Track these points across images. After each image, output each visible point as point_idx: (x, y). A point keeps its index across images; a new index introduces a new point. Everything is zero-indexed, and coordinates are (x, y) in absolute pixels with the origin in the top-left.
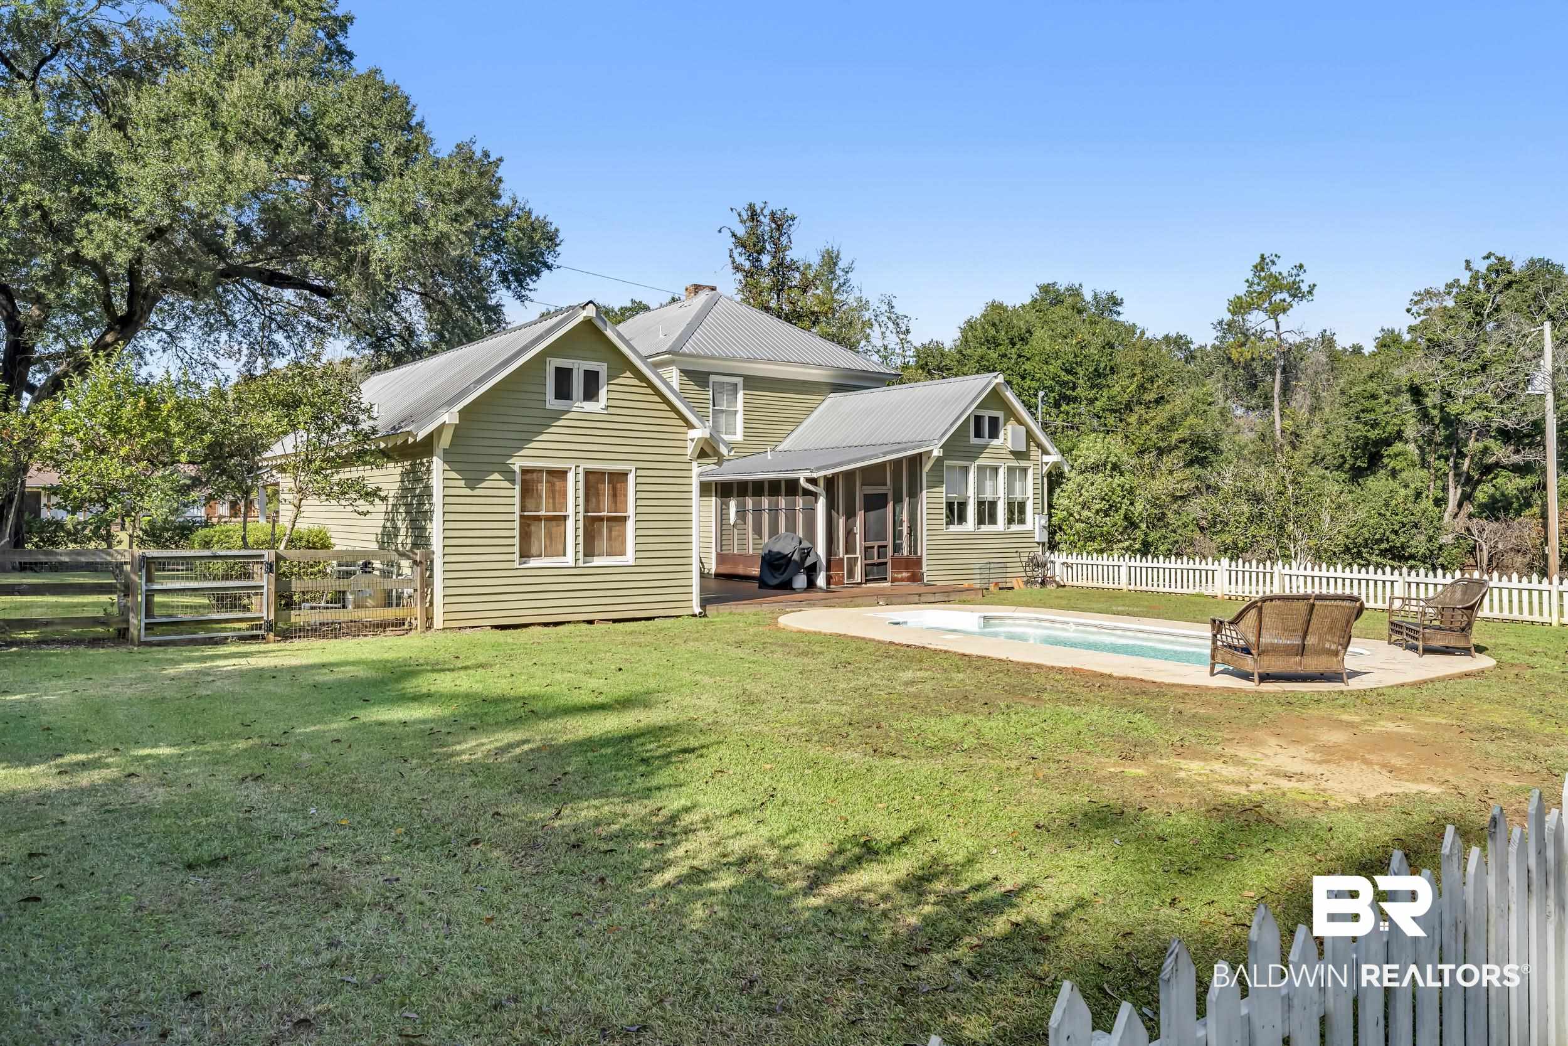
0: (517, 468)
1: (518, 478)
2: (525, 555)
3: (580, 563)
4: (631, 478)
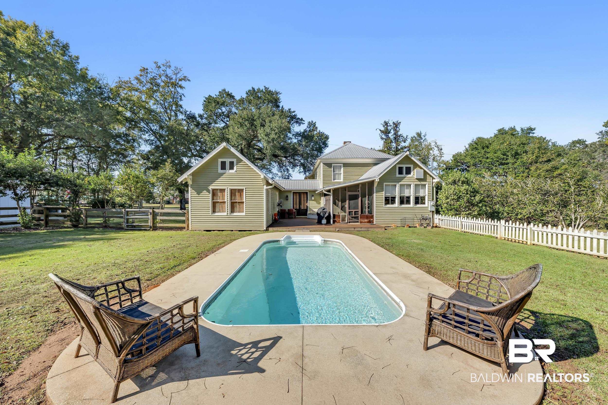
0: (210, 189)
1: (211, 192)
2: (214, 211)
3: (229, 214)
4: (244, 191)
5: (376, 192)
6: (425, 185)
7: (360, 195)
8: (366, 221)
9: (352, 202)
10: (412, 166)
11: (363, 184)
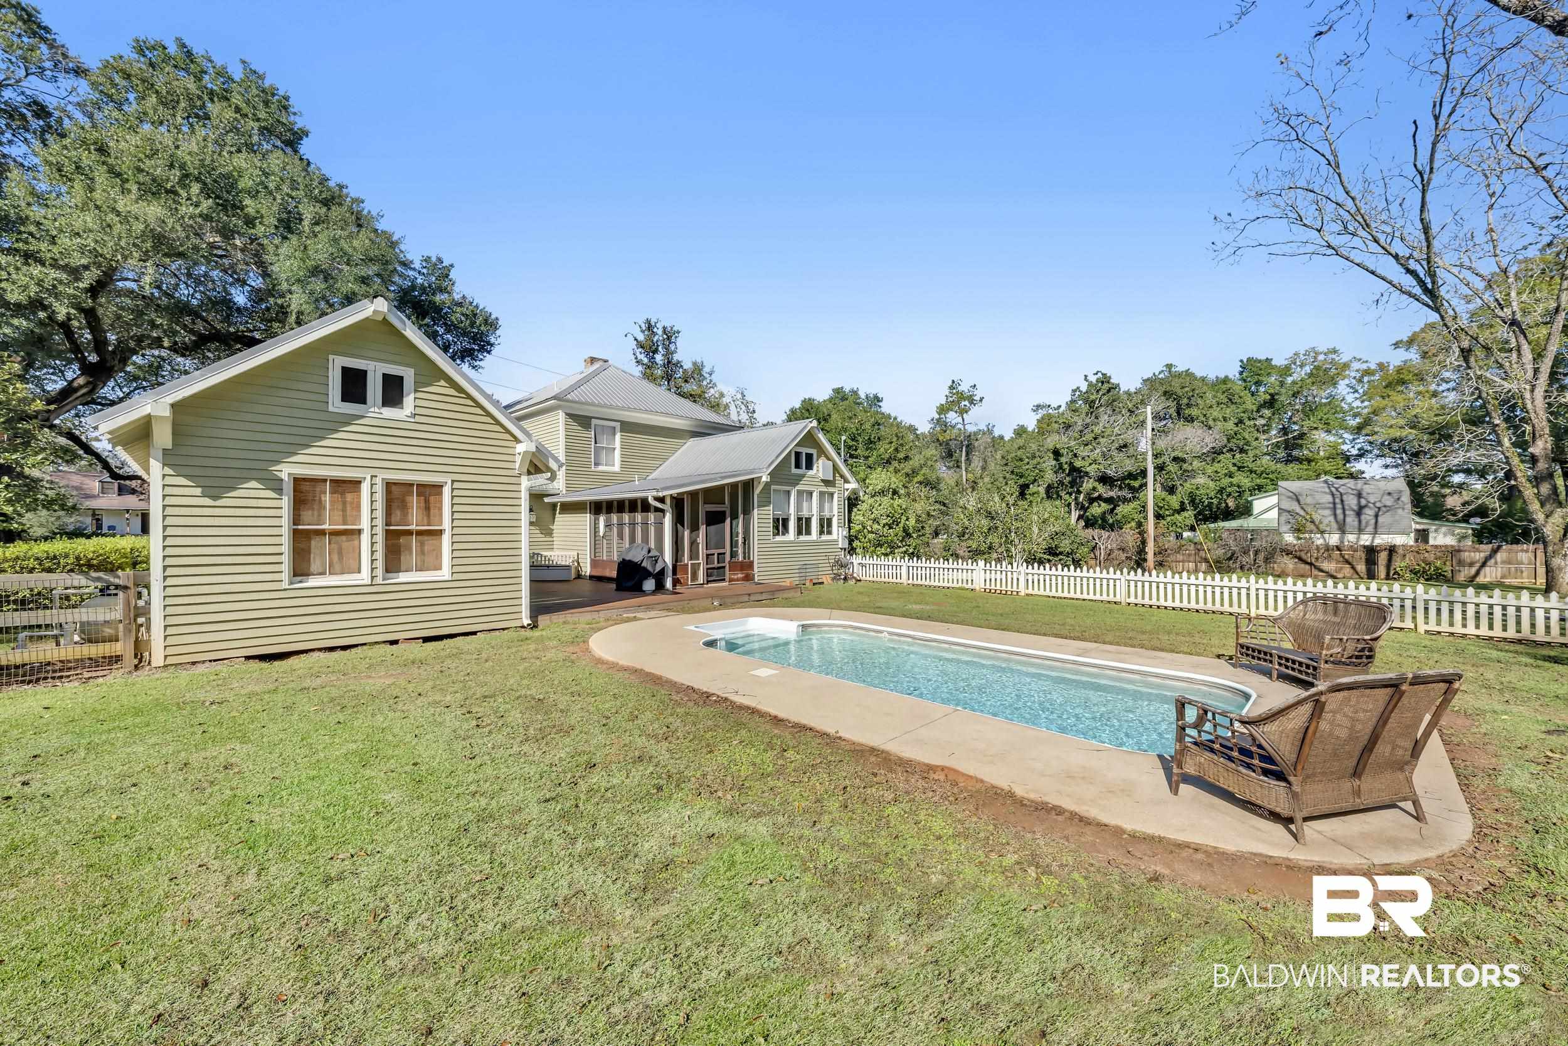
0: (284, 476)
1: (288, 487)
3: (379, 580)
4: (446, 491)
5: (759, 506)
6: (832, 495)
7: (728, 513)
8: (740, 576)
9: (712, 528)
10: (814, 451)
11: (734, 486)
